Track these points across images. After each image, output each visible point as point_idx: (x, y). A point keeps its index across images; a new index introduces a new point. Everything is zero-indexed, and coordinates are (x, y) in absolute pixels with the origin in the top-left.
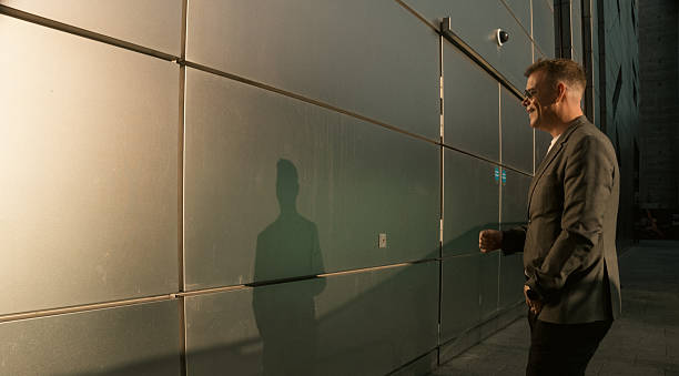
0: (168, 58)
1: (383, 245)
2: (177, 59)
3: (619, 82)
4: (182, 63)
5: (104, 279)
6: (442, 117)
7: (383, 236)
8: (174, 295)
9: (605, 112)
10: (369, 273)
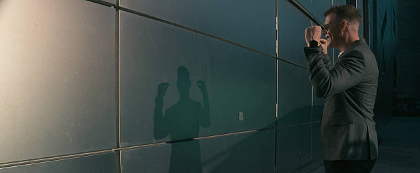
0: (109, 5)
1: (241, 119)
2: (114, 6)
3: (385, 21)
4: (117, 8)
5: (71, 140)
6: (277, 42)
7: (241, 114)
8: (113, 150)
9: (376, 39)
10: (233, 136)
